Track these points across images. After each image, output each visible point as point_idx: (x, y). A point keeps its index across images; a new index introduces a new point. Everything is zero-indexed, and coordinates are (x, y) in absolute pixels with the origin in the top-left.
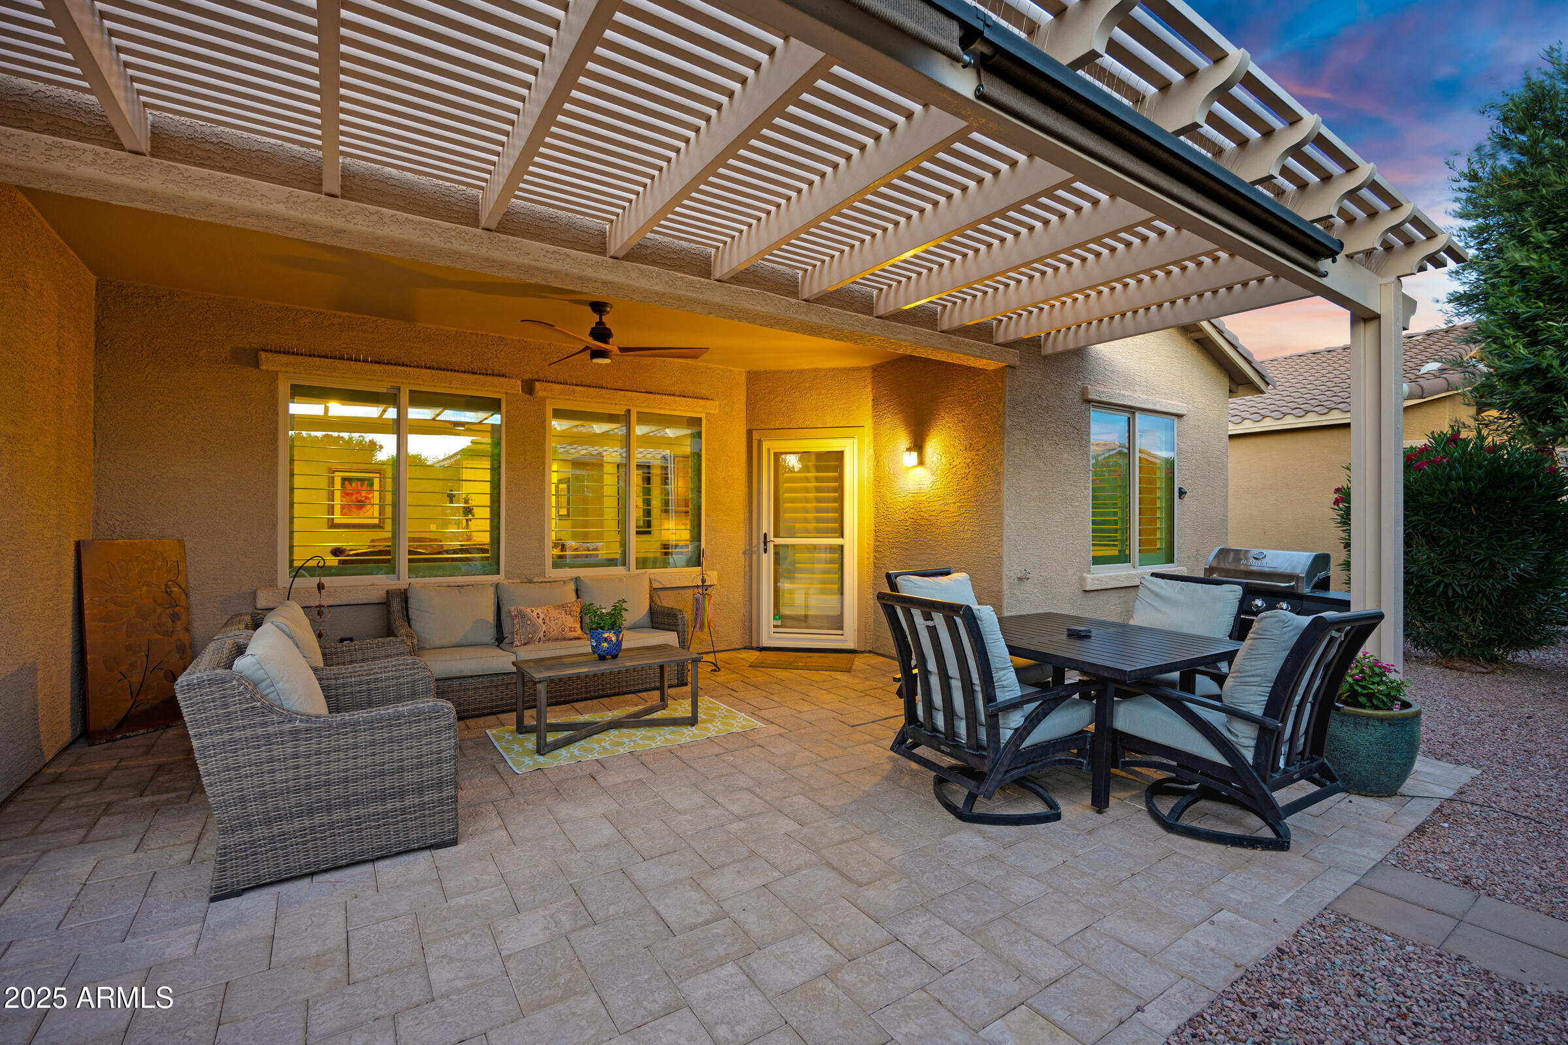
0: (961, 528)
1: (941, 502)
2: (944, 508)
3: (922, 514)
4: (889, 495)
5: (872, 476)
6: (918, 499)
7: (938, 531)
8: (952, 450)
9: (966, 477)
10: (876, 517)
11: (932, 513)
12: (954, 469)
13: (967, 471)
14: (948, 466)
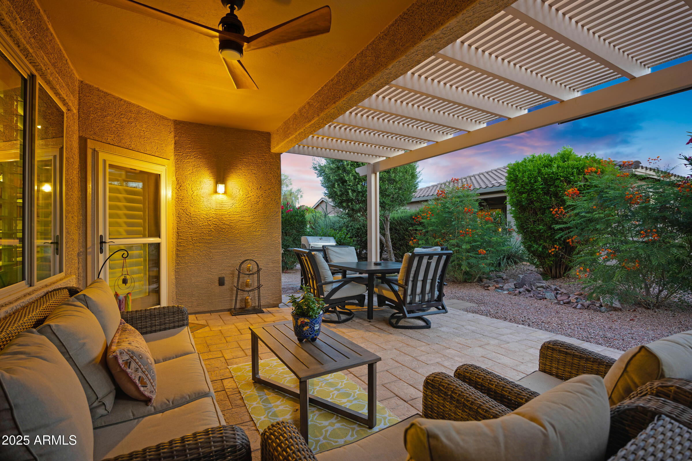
0: (254, 230)
1: (239, 215)
2: (241, 219)
3: (224, 222)
4: (193, 209)
5: (174, 195)
6: (221, 213)
7: (237, 232)
8: (248, 188)
9: (258, 203)
10: (178, 222)
11: (233, 221)
12: (249, 198)
13: (258, 200)
14: (244, 196)
